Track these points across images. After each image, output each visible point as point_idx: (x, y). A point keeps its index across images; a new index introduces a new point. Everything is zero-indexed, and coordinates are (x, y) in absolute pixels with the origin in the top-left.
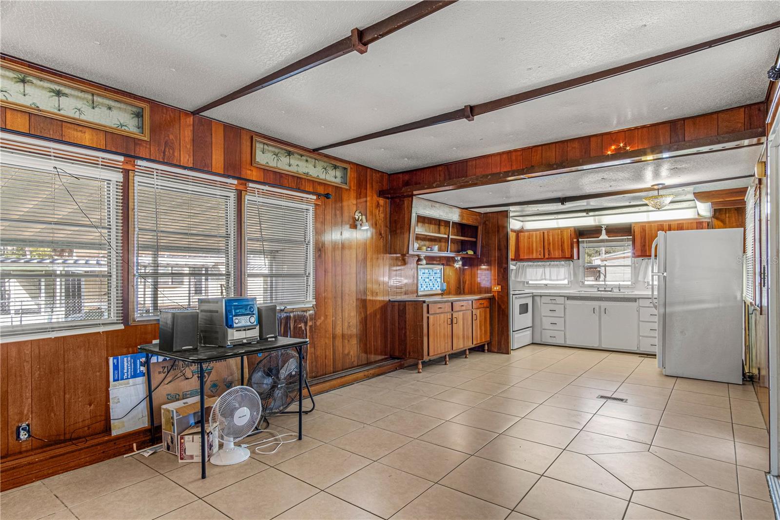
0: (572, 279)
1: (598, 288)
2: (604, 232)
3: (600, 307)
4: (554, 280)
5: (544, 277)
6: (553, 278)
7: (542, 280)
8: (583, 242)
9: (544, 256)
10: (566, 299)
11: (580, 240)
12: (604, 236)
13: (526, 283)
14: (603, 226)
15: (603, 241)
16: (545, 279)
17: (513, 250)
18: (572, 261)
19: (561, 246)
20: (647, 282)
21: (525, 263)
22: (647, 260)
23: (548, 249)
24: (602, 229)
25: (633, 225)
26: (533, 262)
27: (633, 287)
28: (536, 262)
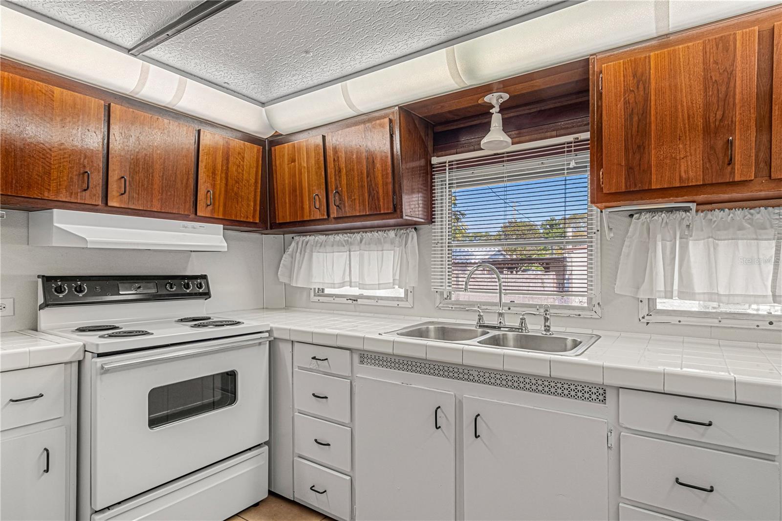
1: (480, 318)
2: (496, 120)
4: (372, 287)
5: (347, 279)
6: (368, 281)
7: (342, 285)
8: (443, 167)
9: (328, 215)
10: (356, 358)
11: (435, 160)
13: (312, 294)
14: (495, 99)
15: (496, 159)
16: (351, 282)
17: (252, 196)
18: (415, 229)
19: (367, 177)
20: (645, 302)
21: (310, 235)
22: (648, 215)
23: (336, 188)
24: (493, 107)
25: (594, 68)
26: (326, 235)
27: (595, 316)
28: (332, 234)
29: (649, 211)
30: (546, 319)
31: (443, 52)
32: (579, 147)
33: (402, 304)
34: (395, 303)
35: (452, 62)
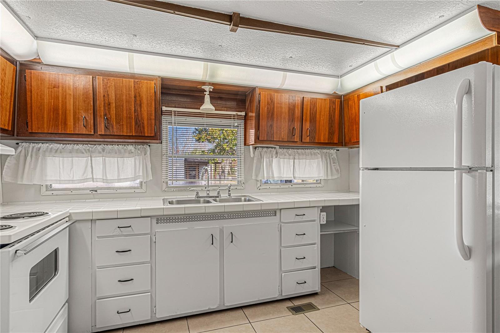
0: (151, 178)
1: (197, 193)
2: (207, 98)
3: (222, 231)
5: (90, 176)
6: (109, 177)
7: (86, 180)
8: (169, 113)
9: (95, 131)
10: (154, 221)
11: (164, 109)
12: (207, 106)
13: (44, 189)
14: (207, 88)
15: (200, 115)
16: (93, 179)
17: (8, 107)
18: (149, 146)
19: (135, 112)
20: (259, 181)
21: (43, 143)
22: (261, 148)
23: (105, 115)
24: (206, 91)
25: (258, 91)
26: (64, 144)
27: (243, 188)
28: (70, 144)
29: (261, 147)
30: (229, 191)
31: (202, 63)
32: (239, 117)
33: (137, 191)
34: (133, 191)
35: (206, 69)
